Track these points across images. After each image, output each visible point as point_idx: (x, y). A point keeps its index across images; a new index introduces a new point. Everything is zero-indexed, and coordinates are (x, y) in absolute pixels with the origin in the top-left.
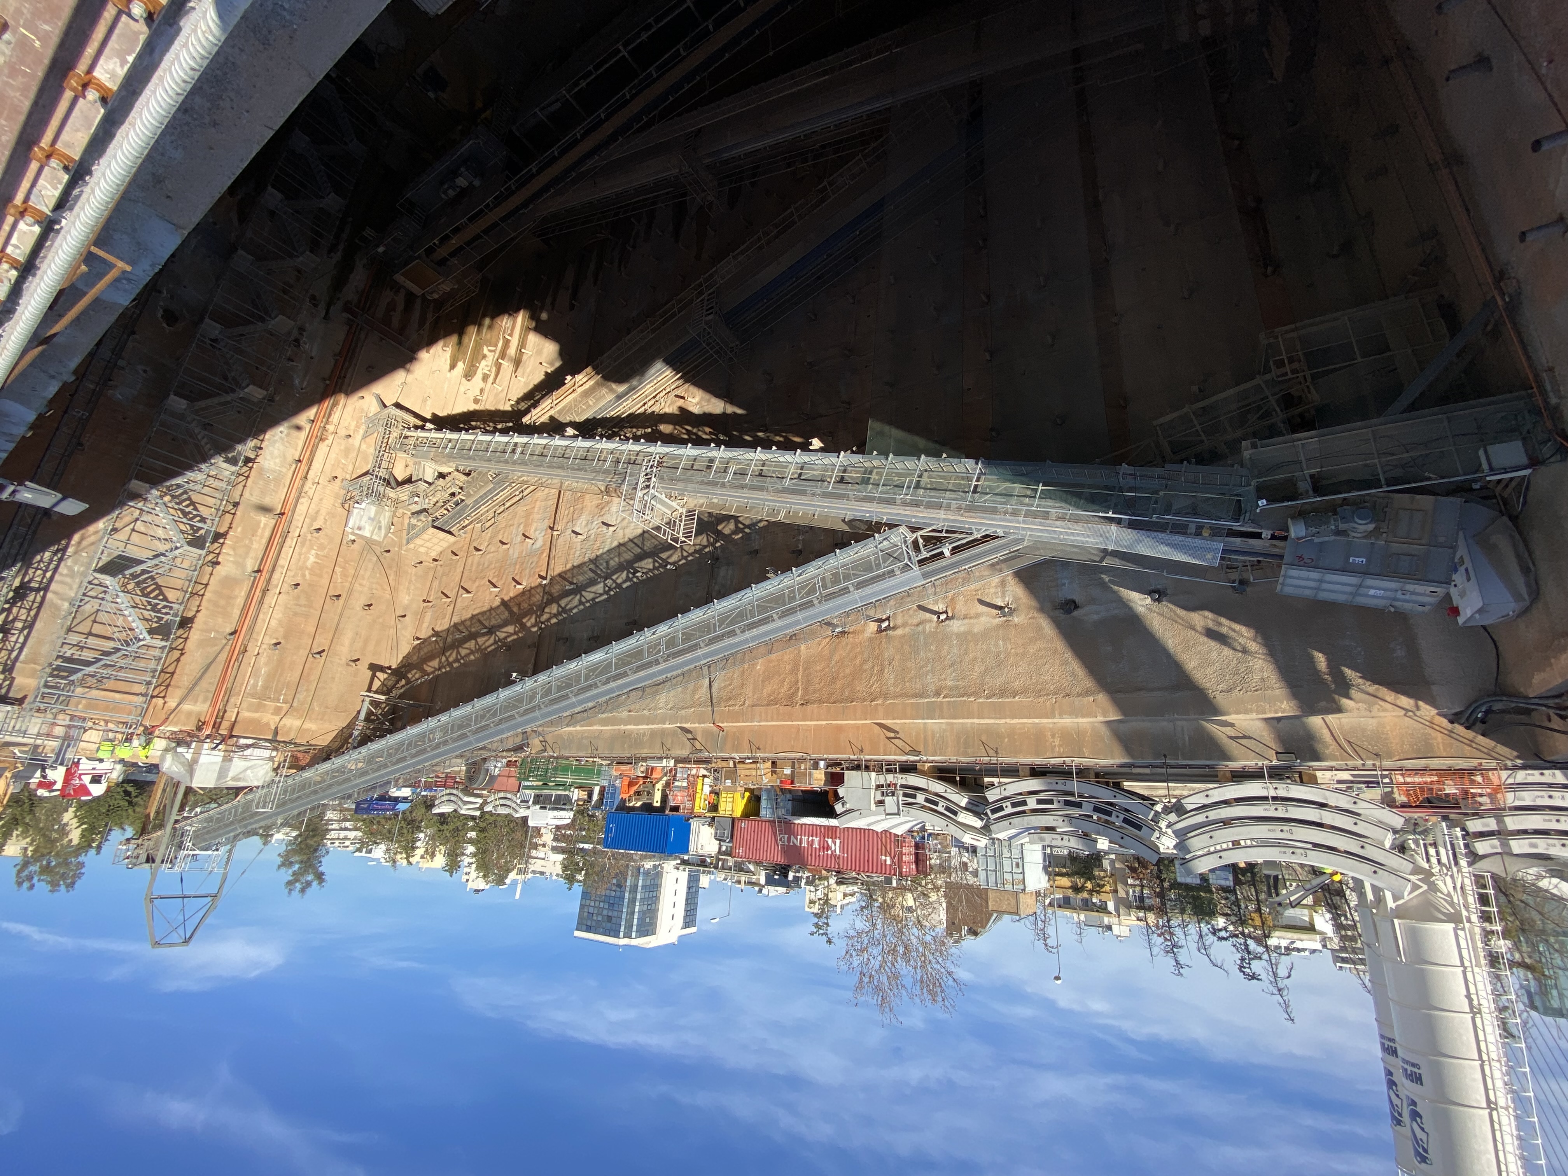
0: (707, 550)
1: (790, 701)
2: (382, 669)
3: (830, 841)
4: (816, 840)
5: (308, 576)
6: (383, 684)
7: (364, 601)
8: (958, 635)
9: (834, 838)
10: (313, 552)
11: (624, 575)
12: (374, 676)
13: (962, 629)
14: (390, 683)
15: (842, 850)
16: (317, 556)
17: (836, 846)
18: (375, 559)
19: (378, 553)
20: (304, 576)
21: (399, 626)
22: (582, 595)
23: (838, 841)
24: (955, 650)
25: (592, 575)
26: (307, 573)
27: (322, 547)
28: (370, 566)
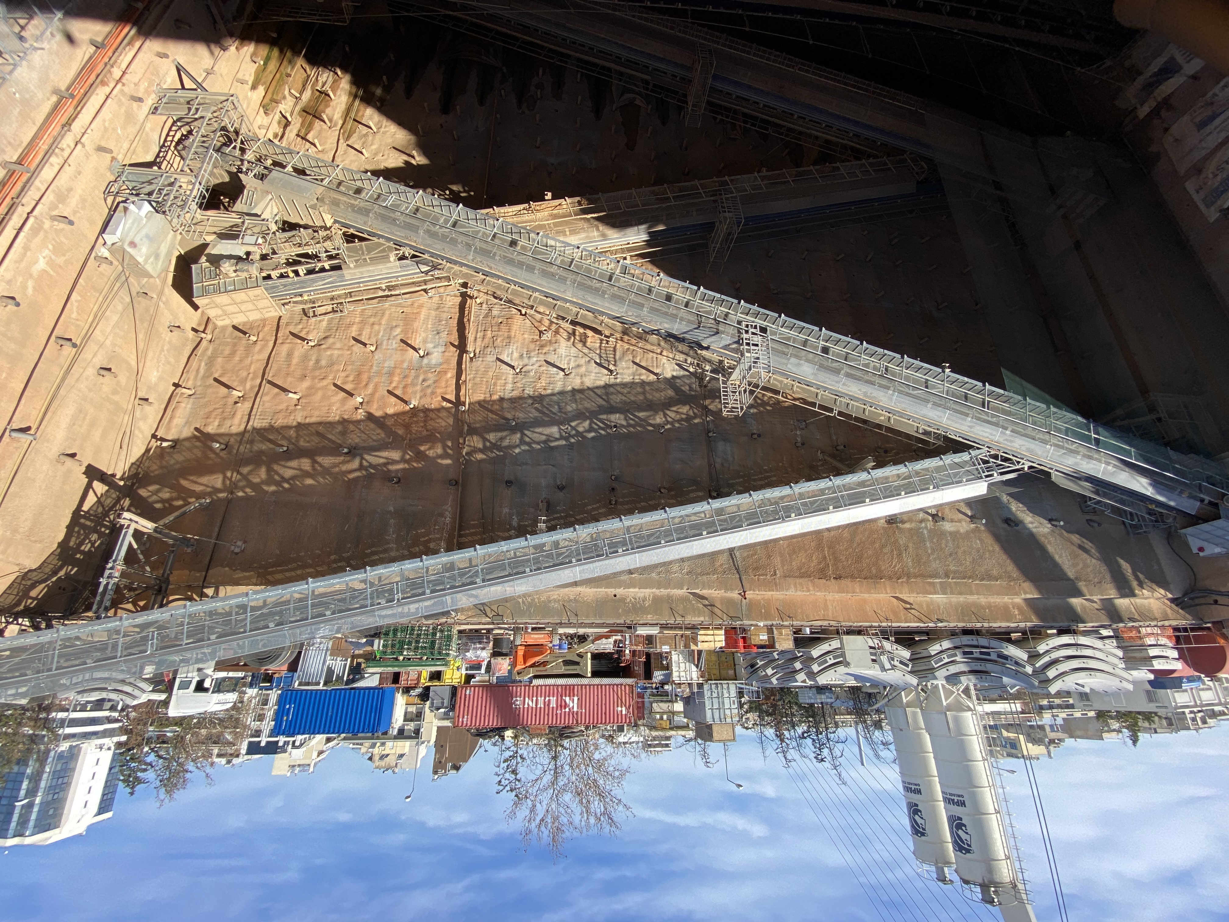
0: (696, 421)
1: (822, 574)
2: (103, 477)
3: (567, 699)
4: (553, 700)
5: (30, 291)
6: (99, 501)
7: (100, 360)
8: (951, 533)
9: (571, 695)
10: (46, 252)
11: (587, 424)
12: (89, 486)
13: (952, 529)
14: (108, 502)
15: (580, 706)
16: (50, 263)
17: (573, 703)
18: (128, 299)
19: (134, 294)
20: (24, 287)
21: (138, 414)
22: (523, 434)
23: (576, 699)
24: (950, 544)
25: (537, 414)
26: (30, 284)
27: (58, 249)
28: (120, 308)
